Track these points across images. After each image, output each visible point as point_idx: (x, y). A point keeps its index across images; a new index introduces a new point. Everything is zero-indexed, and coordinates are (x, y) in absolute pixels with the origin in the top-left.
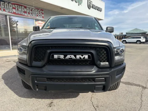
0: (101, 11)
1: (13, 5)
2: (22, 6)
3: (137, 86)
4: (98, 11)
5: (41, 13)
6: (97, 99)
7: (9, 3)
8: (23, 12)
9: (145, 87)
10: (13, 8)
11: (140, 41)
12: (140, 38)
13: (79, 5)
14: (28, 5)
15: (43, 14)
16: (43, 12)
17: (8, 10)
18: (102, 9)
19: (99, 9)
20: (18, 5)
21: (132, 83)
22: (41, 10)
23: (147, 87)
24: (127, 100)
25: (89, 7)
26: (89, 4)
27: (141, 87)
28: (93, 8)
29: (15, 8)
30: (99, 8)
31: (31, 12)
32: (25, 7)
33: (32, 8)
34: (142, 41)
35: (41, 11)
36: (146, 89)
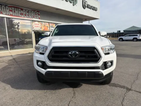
0: (96, 11)
1: (10, 8)
2: (18, 8)
3: (122, 88)
4: (93, 10)
5: (37, 14)
6: (75, 103)
7: (6, 6)
8: (19, 14)
9: (130, 89)
10: (10, 10)
11: (136, 38)
12: (137, 35)
13: (73, 5)
14: (25, 7)
15: (39, 15)
16: (39, 13)
17: (5, 12)
18: (97, 8)
19: (94, 9)
20: (14, 7)
21: (117, 84)
22: (37, 11)
23: (132, 89)
24: (107, 104)
25: (84, 7)
26: (84, 4)
27: (125, 89)
28: (88, 8)
29: (12, 11)
30: (94, 7)
31: (28, 14)
32: (22, 10)
33: (29, 10)
34: (138, 39)
35: (37, 13)
36: (130, 91)
